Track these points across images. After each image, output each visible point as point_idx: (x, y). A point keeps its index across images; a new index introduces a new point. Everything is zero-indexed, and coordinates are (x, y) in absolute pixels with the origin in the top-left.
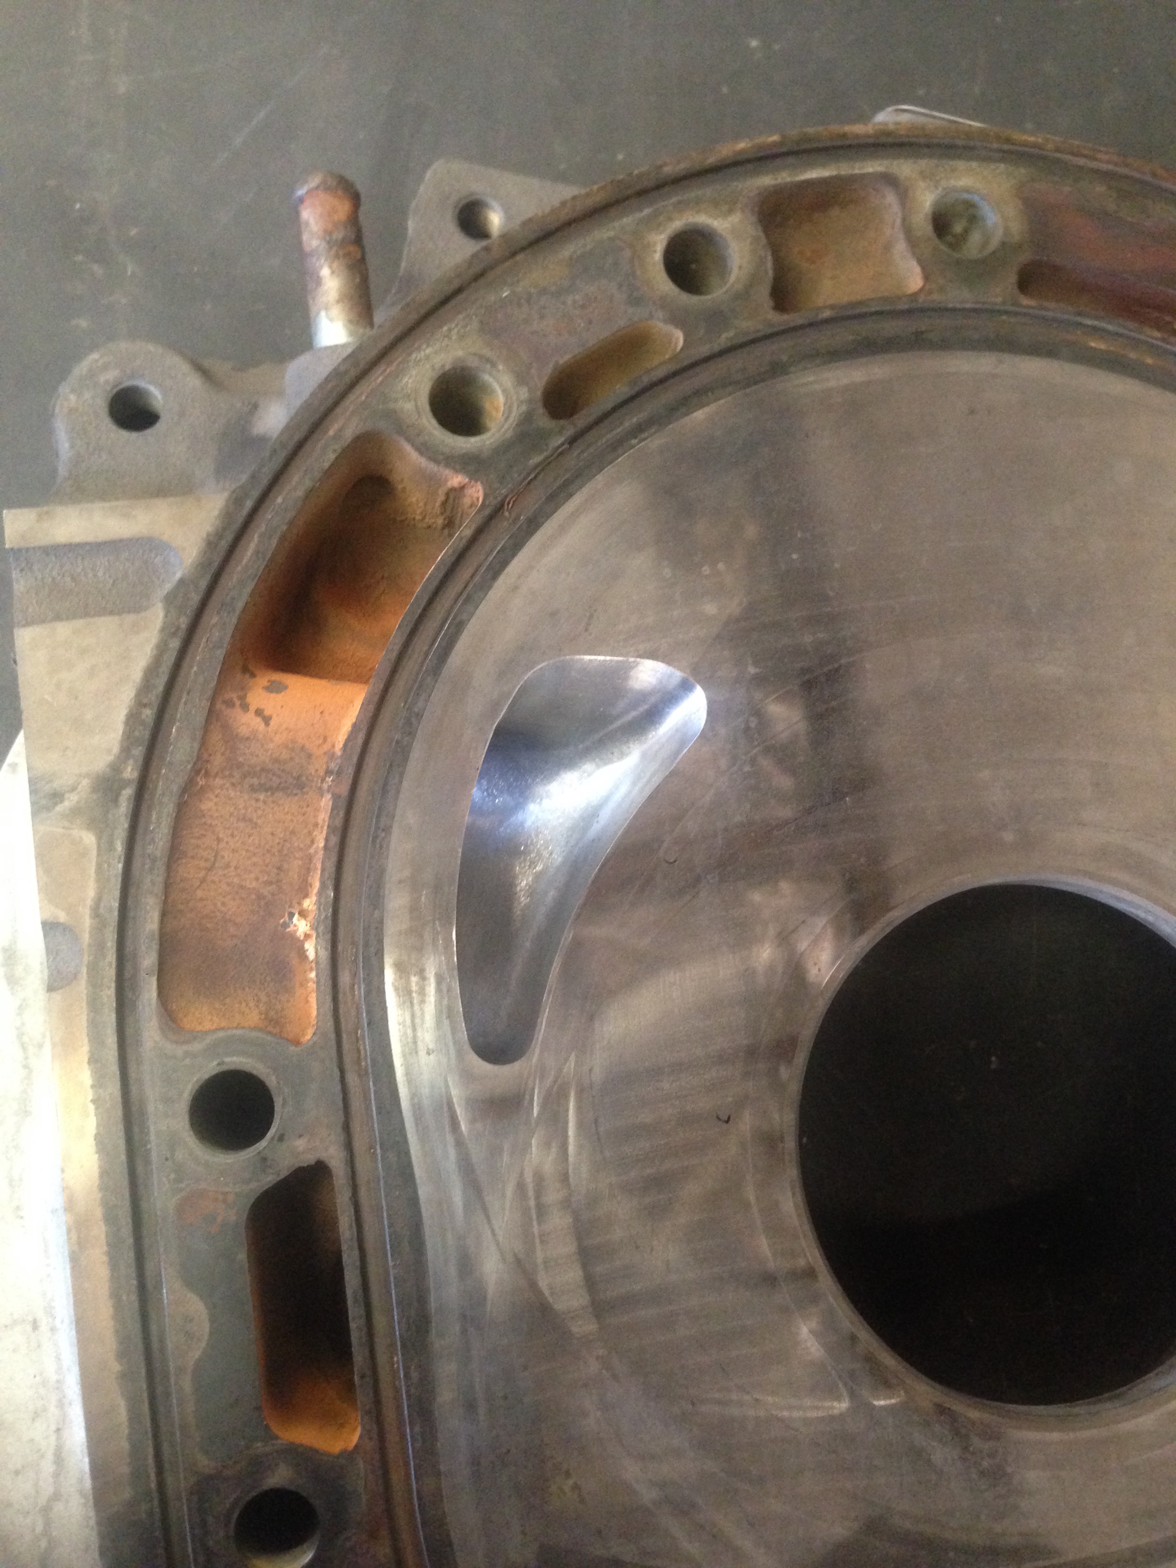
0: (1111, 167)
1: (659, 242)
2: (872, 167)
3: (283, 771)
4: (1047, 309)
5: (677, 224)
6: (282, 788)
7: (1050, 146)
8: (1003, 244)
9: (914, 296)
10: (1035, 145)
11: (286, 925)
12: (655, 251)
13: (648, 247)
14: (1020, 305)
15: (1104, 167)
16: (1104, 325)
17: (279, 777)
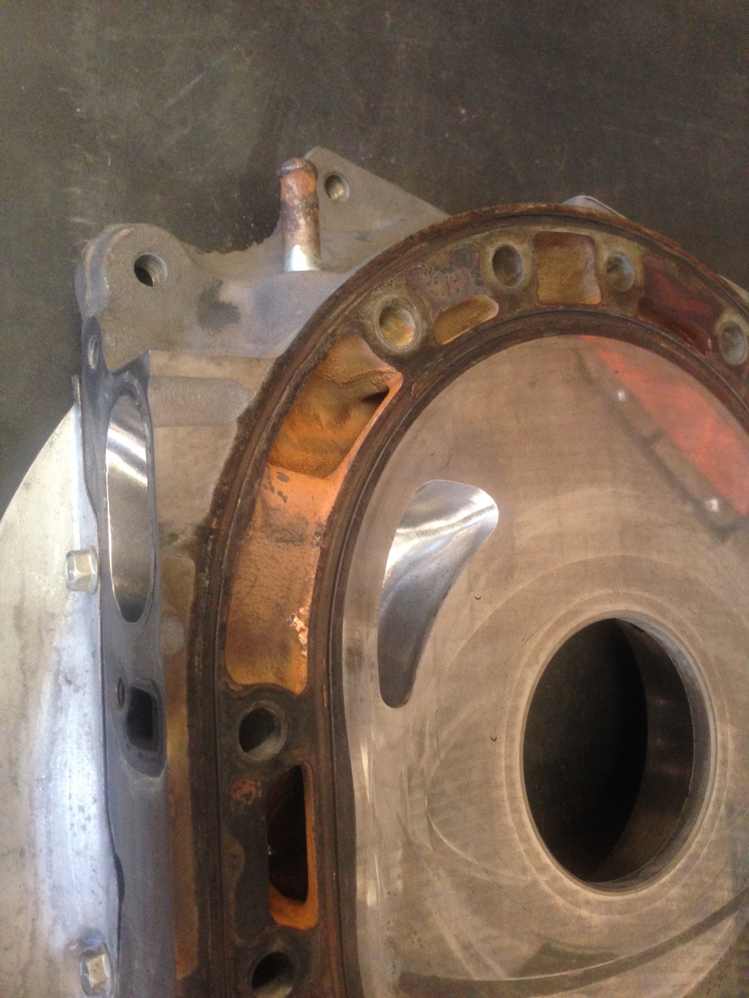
0: (678, 254)
1: (491, 251)
2: (584, 232)
3: (294, 531)
4: (648, 323)
5: (500, 243)
6: (292, 541)
7: (656, 238)
8: (634, 286)
9: (596, 306)
10: (650, 236)
11: (289, 623)
12: (489, 257)
13: (486, 253)
14: (638, 320)
15: (676, 253)
16: (669, 336)
17: (291, 534)
